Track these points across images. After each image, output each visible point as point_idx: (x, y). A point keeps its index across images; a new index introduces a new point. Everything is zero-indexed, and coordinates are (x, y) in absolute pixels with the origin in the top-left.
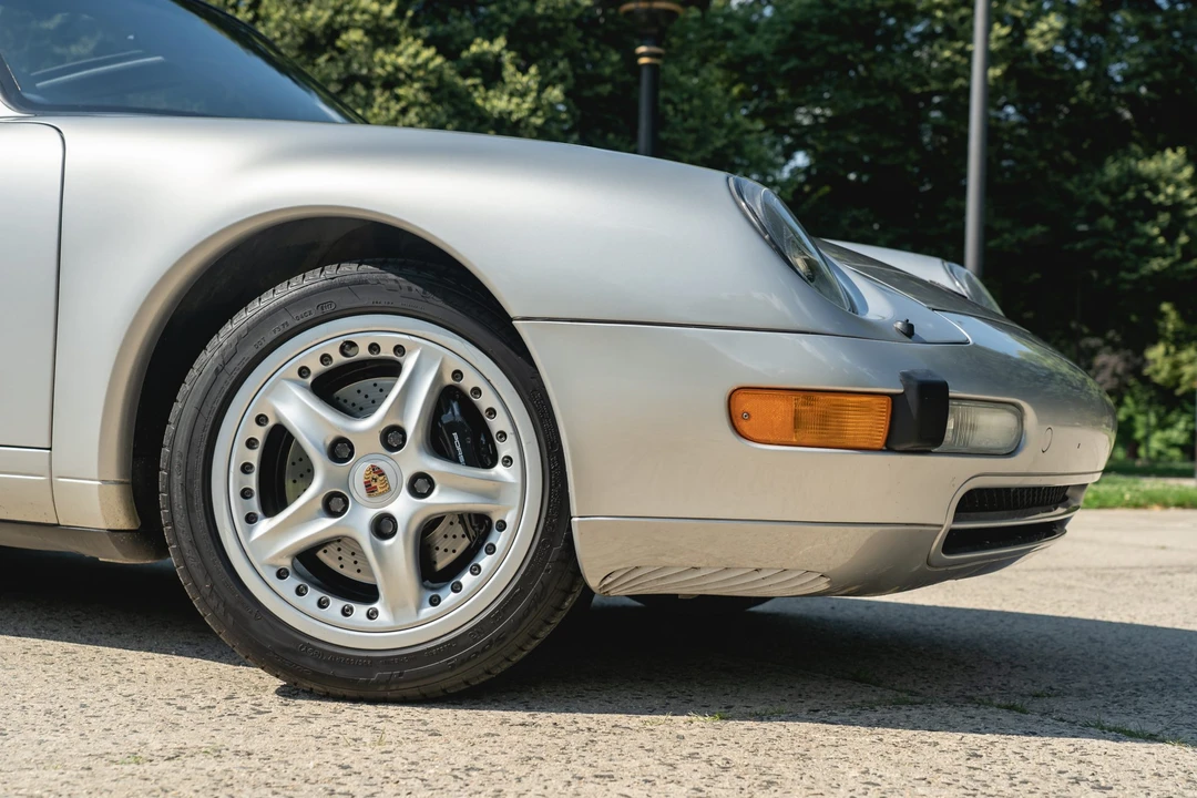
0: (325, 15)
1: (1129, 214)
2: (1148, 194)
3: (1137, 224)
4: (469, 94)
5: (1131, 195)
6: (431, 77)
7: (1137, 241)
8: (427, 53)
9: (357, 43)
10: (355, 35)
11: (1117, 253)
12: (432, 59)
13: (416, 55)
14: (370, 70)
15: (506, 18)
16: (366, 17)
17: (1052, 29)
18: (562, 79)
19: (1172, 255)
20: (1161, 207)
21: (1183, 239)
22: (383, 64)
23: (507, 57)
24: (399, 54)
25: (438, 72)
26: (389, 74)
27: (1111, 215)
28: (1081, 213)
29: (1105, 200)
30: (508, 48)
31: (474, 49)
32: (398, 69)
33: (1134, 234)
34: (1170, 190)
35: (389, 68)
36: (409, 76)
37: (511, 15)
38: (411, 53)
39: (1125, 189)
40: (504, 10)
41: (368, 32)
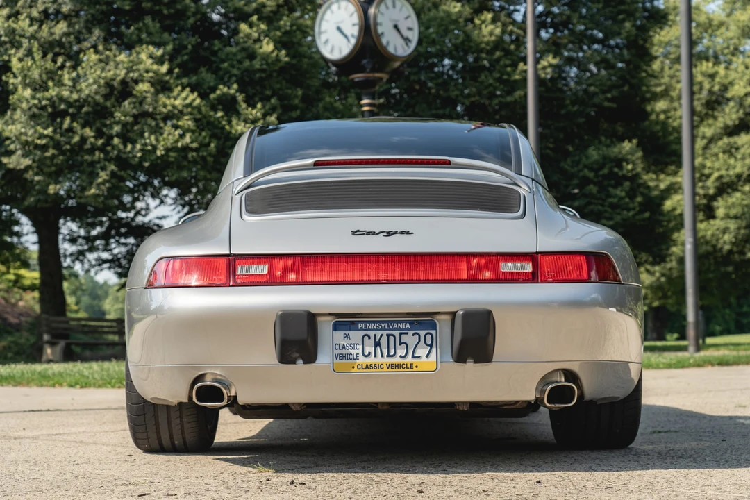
0: (122, 73)
1: (606, 183)
2: (616, 170)
3: (611, 189)
4: (220, 122)
5: (605, 171)
6: (195, 112)
7: (611, 200)
8: (192, 97)
9: (146, 92)
10: (143, 87)
11: (600, 207)
12: (194, 100)
13: (186, 98)
14: (155, 108)
15: (235, 71)
16: (151, 74)
17: (551, 65)
18: (273, 109)
19: (634, 209)
20: (625, 178)
21: (639, 199)
22: (165, 106)
23: (240, 97)
24: (175, 98)
25: (199, 108)
26: (169, 111)
27: (595, 184)
28: (575, 181)
29: (591, 175)
30: (240, 90)
31: (218, 92)
32: (174, 107)
33: (610, 196)
34: (630, 167)
35: (169, 108)
36: (181, 112)
37: (239, 69)
38: (182, 98)
39: (602, 168)
40: (233, 66)
41: (153, 85)
